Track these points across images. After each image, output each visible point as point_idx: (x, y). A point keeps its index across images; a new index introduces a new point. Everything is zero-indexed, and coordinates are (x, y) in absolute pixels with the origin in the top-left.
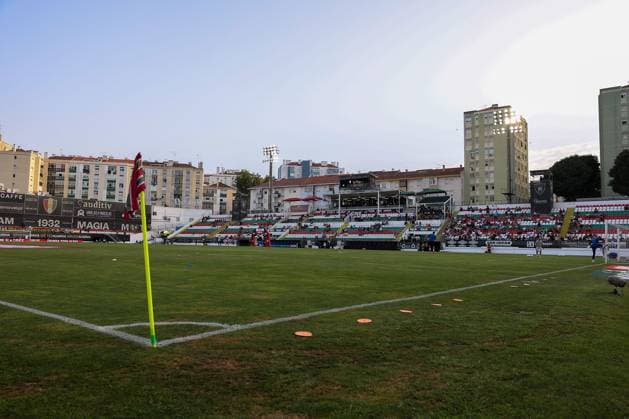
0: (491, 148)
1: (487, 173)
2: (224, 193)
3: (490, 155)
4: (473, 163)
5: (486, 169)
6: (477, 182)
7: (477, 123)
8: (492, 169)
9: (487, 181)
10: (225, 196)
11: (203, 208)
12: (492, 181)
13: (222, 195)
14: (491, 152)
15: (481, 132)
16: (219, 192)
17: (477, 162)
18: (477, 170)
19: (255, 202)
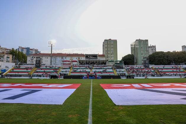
0: (113, 50)
1: (111, 57)
2: (8, 56)
3: (113, 52)
4: (108, 54)
5: (111, 56)
6: (109, 59)
7: (109, 43)
8: (113, 56)
9: (111, 59)
10: (9, 58)
11: (12, 62)
12: (113, 59)
13: (7, 57)
14: (113, 51)
15: (110, 46)
16: (6, 56)
17: (109, 53)
18: (109, 56)
19: (29, 61)
